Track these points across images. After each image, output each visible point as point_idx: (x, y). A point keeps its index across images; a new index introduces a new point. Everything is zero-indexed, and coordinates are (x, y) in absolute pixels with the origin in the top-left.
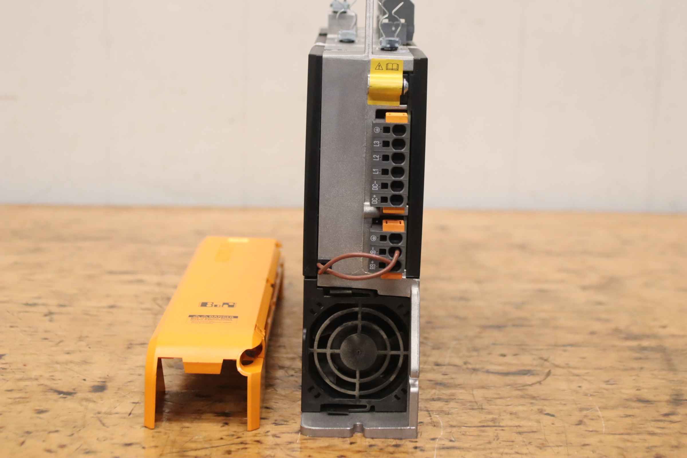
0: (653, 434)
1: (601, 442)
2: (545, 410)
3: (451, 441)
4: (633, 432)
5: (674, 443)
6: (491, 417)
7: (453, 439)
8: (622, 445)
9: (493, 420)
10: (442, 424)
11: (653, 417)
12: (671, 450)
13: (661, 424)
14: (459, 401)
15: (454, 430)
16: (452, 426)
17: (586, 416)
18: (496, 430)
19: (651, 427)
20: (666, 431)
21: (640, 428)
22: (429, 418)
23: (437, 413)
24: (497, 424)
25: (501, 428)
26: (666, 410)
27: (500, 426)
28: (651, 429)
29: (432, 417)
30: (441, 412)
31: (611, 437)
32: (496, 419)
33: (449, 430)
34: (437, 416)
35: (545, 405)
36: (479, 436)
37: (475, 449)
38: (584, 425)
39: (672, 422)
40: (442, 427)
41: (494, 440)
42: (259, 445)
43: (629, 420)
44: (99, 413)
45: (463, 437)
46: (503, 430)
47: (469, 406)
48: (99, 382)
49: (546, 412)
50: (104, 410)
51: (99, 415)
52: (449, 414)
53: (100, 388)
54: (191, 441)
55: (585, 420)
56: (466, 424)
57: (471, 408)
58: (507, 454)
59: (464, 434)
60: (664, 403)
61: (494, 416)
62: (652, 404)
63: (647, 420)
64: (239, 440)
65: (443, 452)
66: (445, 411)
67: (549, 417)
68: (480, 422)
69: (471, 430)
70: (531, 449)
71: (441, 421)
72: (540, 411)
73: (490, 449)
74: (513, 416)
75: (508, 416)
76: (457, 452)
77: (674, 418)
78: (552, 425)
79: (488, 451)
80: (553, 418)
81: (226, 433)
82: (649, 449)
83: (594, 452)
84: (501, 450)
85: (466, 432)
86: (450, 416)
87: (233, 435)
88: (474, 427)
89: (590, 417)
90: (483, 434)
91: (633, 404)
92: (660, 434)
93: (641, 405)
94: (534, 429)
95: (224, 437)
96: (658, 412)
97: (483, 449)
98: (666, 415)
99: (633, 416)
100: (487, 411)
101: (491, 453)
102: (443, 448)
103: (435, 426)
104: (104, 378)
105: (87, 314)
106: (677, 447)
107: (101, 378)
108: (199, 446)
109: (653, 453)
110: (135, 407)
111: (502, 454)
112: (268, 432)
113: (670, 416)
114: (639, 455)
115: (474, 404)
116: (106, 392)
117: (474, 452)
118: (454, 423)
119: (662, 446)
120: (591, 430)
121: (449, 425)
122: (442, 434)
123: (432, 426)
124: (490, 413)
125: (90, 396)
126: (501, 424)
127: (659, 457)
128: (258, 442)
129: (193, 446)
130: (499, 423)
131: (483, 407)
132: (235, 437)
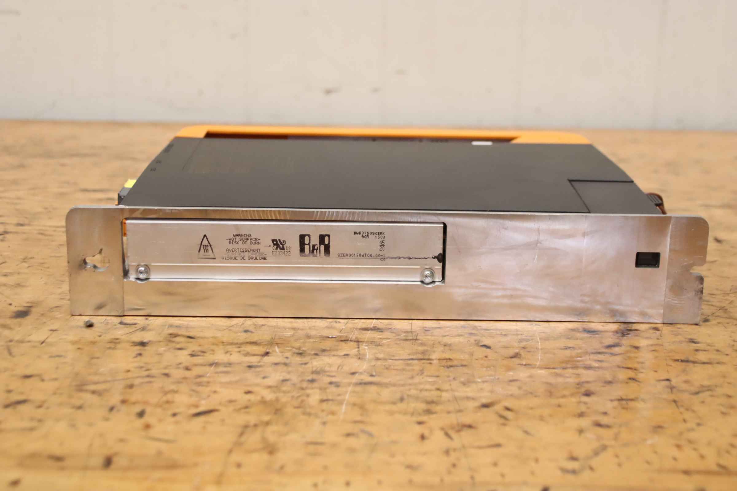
0: (588, 368)
1: (531, 377)
2: (482, 342)
3: (372, 376)
4: (569, 366)
5: (609, 378)
6: (421, 348)
7: (374, 374)
8: (552, 380)
9: (423, 353)
10: (368, 356)
11: (595, 349)
12: (603, 386)
13: (600, 357)
14: (395, 331)
15: (379, 363)
16: (378, 359)
17: (524, 348)
18: (423, 363)
19: (590, 360)
20: (604, 365)
21: (578, 361)
22: (356, 350)
23: (366, 345)
24: (426, 357)
25: (429, 361)
26: (610, 340)
27: (429, 359)
28: (588, 363)
29: (360, 349)
30: (372, 342)
31: (543, 372)
32: (427, 351)
33: (373, 363)
34: (366, 348)
35: (484, 336)
36: (403, 370)
37: (394, 385)
38: (519, 358)
39: (613, 354)
40: (367, 360)
41: (418, 374)
42: (166, 379)
43: (568, 353)
44: (11, 341)
45: (386, 371)
46: (431, 363)
47: (404, 336)
48: (25, 307)
49: (482, 344)
50: (17, 338)
51: (10, 344)
52: (379, 345)
53: (23, 314)
54: (96, 374)
55: (522, 353)
56: (394, 356)
57: (405, 339)
58: (426, 390)
59: (387, 368)
60: (611, 334)
61: (425, 348)
62: (597, 334)
63: (586, 353)
64: (147, 373)
65: (359, 389)
66: (377, 342)
67: (484, 349)
68: (409, 354)
69: (397, 363)
70: (455, 384)
71: (368, 354)
72: (477, 342)
73: (410, 385)
74: (446, 348)
75: (442, 348)
76: (373, 388)
77: (616, 350)
78: (485, 358)
79: (407, 387)
80: (488, 350)
81: (136, 365)
82: (580, 385)
83: (520, 388)
84: (422, 386)
85: (390, 366)
86: (379, 347)
87: (142, 367)
88: (402, 360)
89: (528, 350)
90: (407, 368)
91: (578, 335)
92: (598, 368)
93: (586, 335)
94: (464, 363)
95: (132, 369)
96: (601, 343)
97: (403, 385)
98: (609, 347)
99: (573, 348)
100: (420, 341)
101: (410, 390)
102: (361, 384)
103: (359, 358)
104: (31, 303)
105: (42, 234)
106: (610, 382)
107: (28, 303)
108: (102, 379)
109: (583, 390)
110: (51, 335)
111: (421, 390)
112: (180, 364)
113: (613, 348)
114: (566, 393)
115: (410, 334)
116: (28, 318)
117: (392, 389)
118: (381, 356)
119: (595, 381)
120: (524, 363)
121: (376, 357)
122: (364, 367)
123: (357, 358)
124: (422, 344)
125: (9, 322)
126: (431, 357)
127: (588, 394)
128: (167, 375)
129: (96, 378)
130: (429, 355)
131: (418, 338)
132: (144, 369)
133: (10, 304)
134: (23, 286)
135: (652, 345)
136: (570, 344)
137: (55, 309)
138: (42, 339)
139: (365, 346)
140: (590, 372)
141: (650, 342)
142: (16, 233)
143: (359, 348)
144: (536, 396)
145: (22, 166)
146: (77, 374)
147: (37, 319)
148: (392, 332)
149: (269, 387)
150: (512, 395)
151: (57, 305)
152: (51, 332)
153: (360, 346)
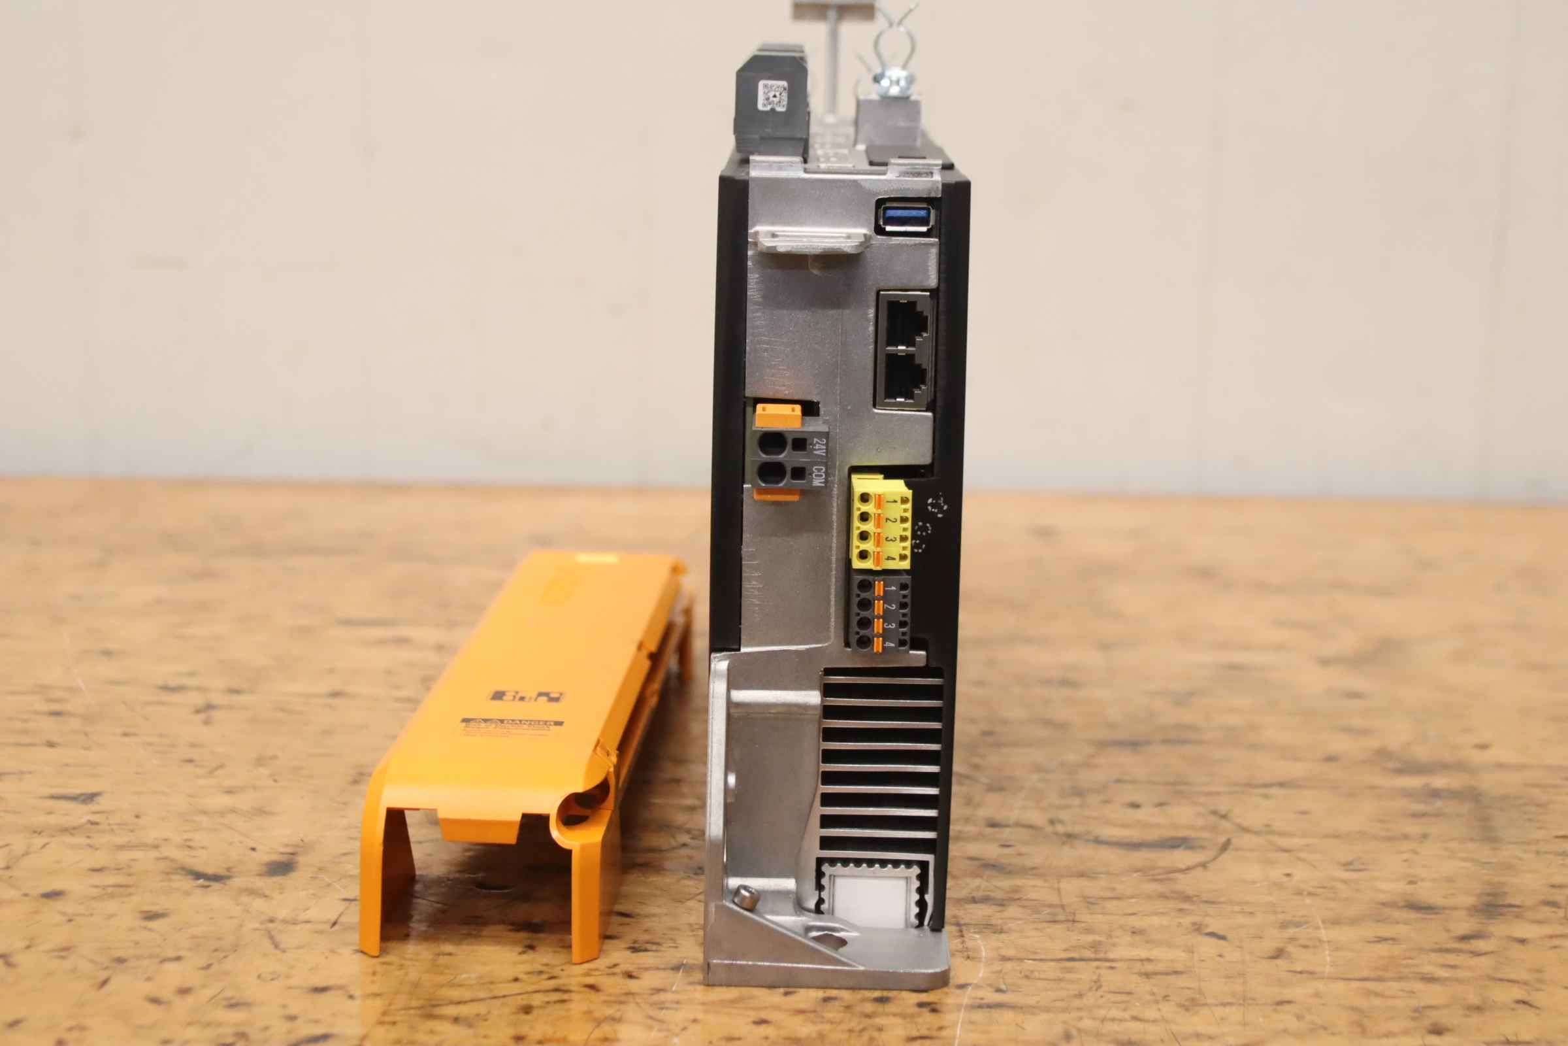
0: (1429, 979)
1: (1317, 995)
2: (1207, 926)
3: (999, 990)
4: (1389, 975)
5: (1474, 999)
6: (1090, 938)
7: (1003, 987)
8: (1362, 1003)
9: (1095, 946)
10: (984, 954)
11: (1436, 943)
12: (1467, 1016)
13: (1451, 959)
15: (1009, 965)
16: (1004, 959)
17: (1292, 940)
18: (1097, 968)
19: (1429, 965)
20: (1460, 974)
21: (1407, 966)
22: (959, 940)
24: (1101, 955)
25: (1108, 964)
26: (1465, 926)
27: (1107, 960)
28: (1428, 969)
29: (967, 938)
30: (988, 927)
31: (1339, 987)
32: (1100, 943)
33: (997, 966)
34: (977, 936)
35: (1207, 915)
36: (1059, 980)
37: (1047, 1010)
38: (1286, 958)
39: (1474, 954)
40: (983, 960)
41: (1090, 989)
42: (592, 995)
43: (1383, 949)
44: (271, 921)
45: (1025, 982)
46: (1112, 968)
47: (1048, 914)
48: (282, 853)
49: (1209, 930)
50: (282, 913)
51: (271, 925)
52: (1001, 931)
53: (282, 867)
54: (452, 985)
55: (1290, 948)
56: (1035, 953)
57: (1051, 920)
58: (1113, 1020)
59: (1027, 977)
60: (1463, 913)
61: (1097, 938)
62: (1436, 913)
63: (1421, 950)
64: (553, 984)
65: (979, 1016)
66: (996, 925)
67: (1213, 941)
68: (1066, 950)
69: (1045, 966)
70: (1168, 1009)
71: (982, 948)
72: (1197, 927)
73: (1079, 1009)
74: (1138, 938)
75: (1128, 938)
76: (1008, 1016)
77: (1480, 945)
78: (1219, 959)
79: (1075, 1014)
80: (1221, 942)
81: (528, 968)
82: (1418, 1012)
83: (1299, 1017)
84: (1102, 1013)
85: (1032, 972)
86: (1003, 936)
87: (541, 972)
88: (1052, 960)
89: (1302, 942)
90: (1068, 976)
91: (1397, 914)
92: (1446, 979)
93: (1413, 915)
94: (1179, 968)
95: (521, 976)
96: (1448, 931)
97: (1065, 1010)
98: (1464, 938)
99: (1393, 939)
100: (1083, 925)
101: (1081, 1018)
102: (980, 1007)
103: (968, 957)
104: (293, 846)
105: (283, 710)
106: (1479, 1009)
107: (287, 845)
108: (467, 994)
109: (1427, 1022)
110: (347, 908)
111: (1103, 1020)
112: (615, 965)
113: (1472, 941)
114: (1395, 1026)
115: (1059, 910)
116: (293, 875)
117: (1044, 1016)
118: (1011, 952)
119: (1446, 1006)
120: (1299, 969)
121: (999, 955)
122: (981, 975)
123: (963, 957)
124: (1089, 931)
125: (259, 883)
126: (1111, 956)
127: (1437, 1030)
128: (592, 987)
129: (455, 994)
130: (1106, 953)
131: (1078, 918)
132: (545, 976)
133: (253, 849)
134: (272, 814)
135: (1551, 937)
136: (1385, 931)
137: (343, 859)
138: (333, 918)
139: (975, 933)
140: (1436, 988)
141: (1547, 930)
142: (230, 707)
143: (962, 936)
144: (1333, 1034)
145: (206, 575)
146: (416, 985)
147: (314, 878)
148: (1024, 907)
149: (801, 1012)
150: (1285, 1031)
151: (344, 851)
152: (347, 903)
153: (965, 933)
